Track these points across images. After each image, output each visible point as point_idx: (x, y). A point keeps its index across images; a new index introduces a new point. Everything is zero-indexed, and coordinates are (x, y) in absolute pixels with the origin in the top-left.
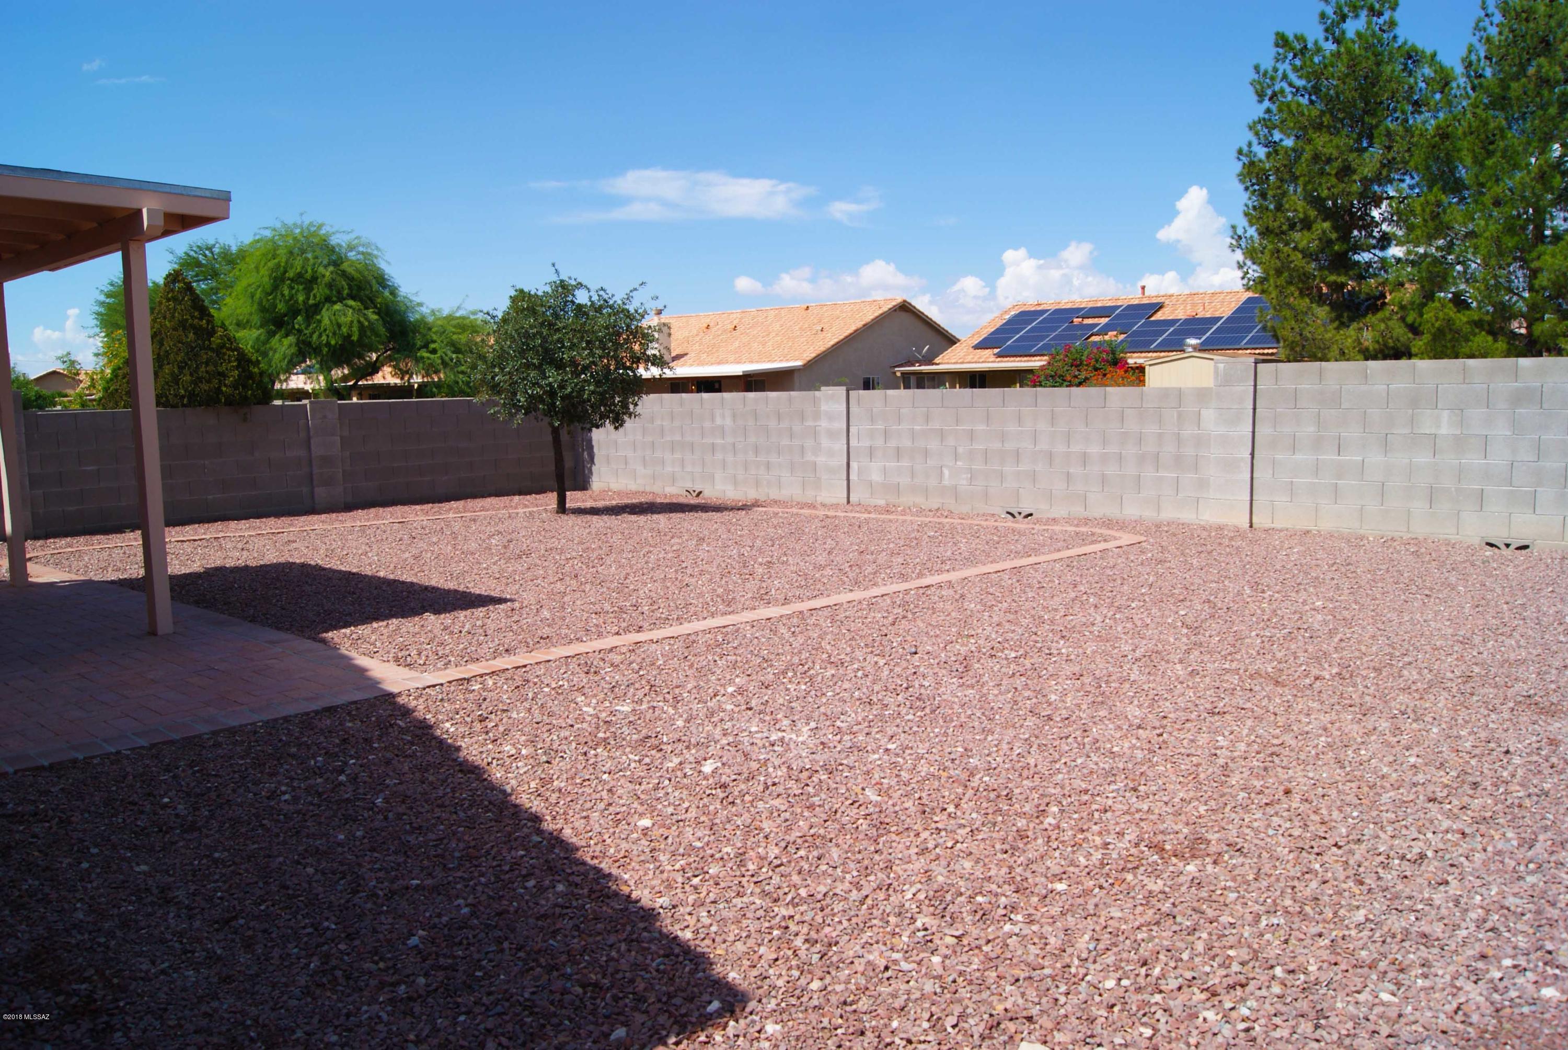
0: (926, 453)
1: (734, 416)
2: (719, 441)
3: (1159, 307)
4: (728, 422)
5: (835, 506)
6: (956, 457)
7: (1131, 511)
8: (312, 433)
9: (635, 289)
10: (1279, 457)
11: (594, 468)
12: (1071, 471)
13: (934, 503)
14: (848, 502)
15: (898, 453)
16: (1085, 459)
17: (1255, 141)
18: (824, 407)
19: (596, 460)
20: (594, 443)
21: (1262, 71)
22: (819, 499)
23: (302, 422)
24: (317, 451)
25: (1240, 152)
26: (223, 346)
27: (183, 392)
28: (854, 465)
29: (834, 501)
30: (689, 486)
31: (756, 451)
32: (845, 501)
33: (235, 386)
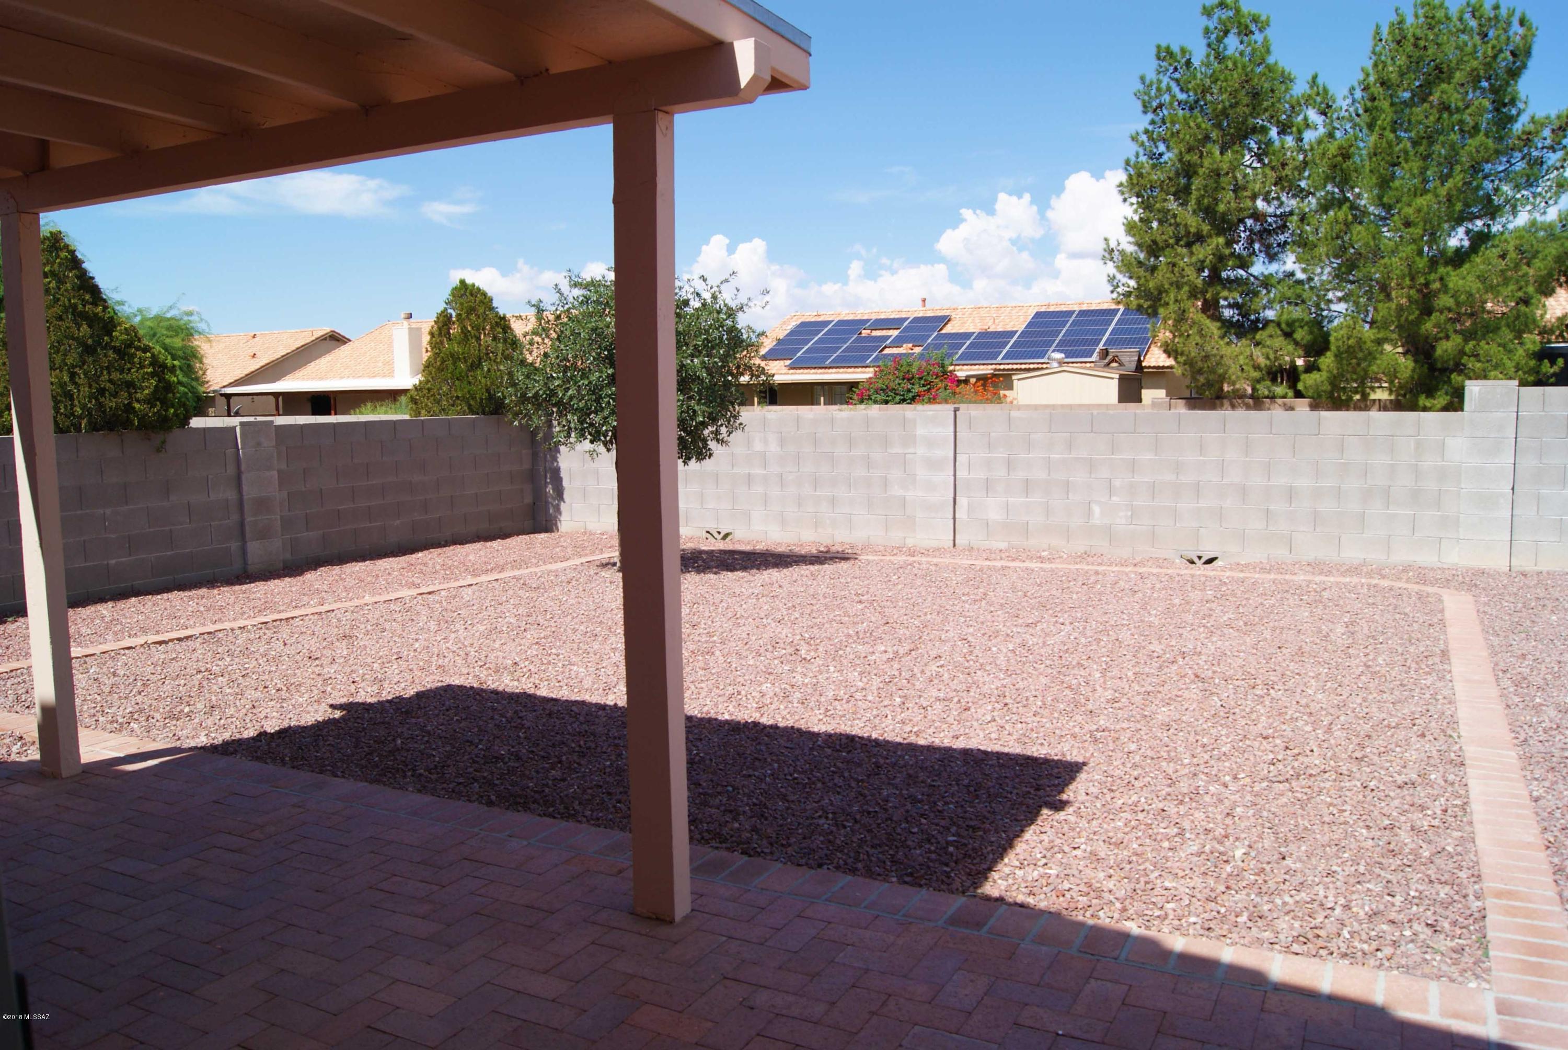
0: (1067, 487)
1: (782, 442)
2: (758, 471)
3: (946, 320)
4: (774, 448)
5: (938, 551)
6: (1111, 491)
7: (1352, 553)
8: (243, 467)
9: (727, 281)
10: (1544, 491)
11: (563, 506)
12: (1272, 507)
13: (1079, 546)
14: (954, 545)
15: (1028, 486)
16: (1291, 494)
17: (1141, 152)
18: (920, 431)
19: (566, 496)
20: (563, 474)
21: (1148, 82)
22: (910, 542)
23: (230, 451)
24: (250, 492)
25: (1127, 163)
26: (130, 345)
27: (78, 411)
28: (962, 501)
29: (935, 544)
30: (712, 526)
31: (816, 483)
32: (952, 543)
33: (150, 401)
